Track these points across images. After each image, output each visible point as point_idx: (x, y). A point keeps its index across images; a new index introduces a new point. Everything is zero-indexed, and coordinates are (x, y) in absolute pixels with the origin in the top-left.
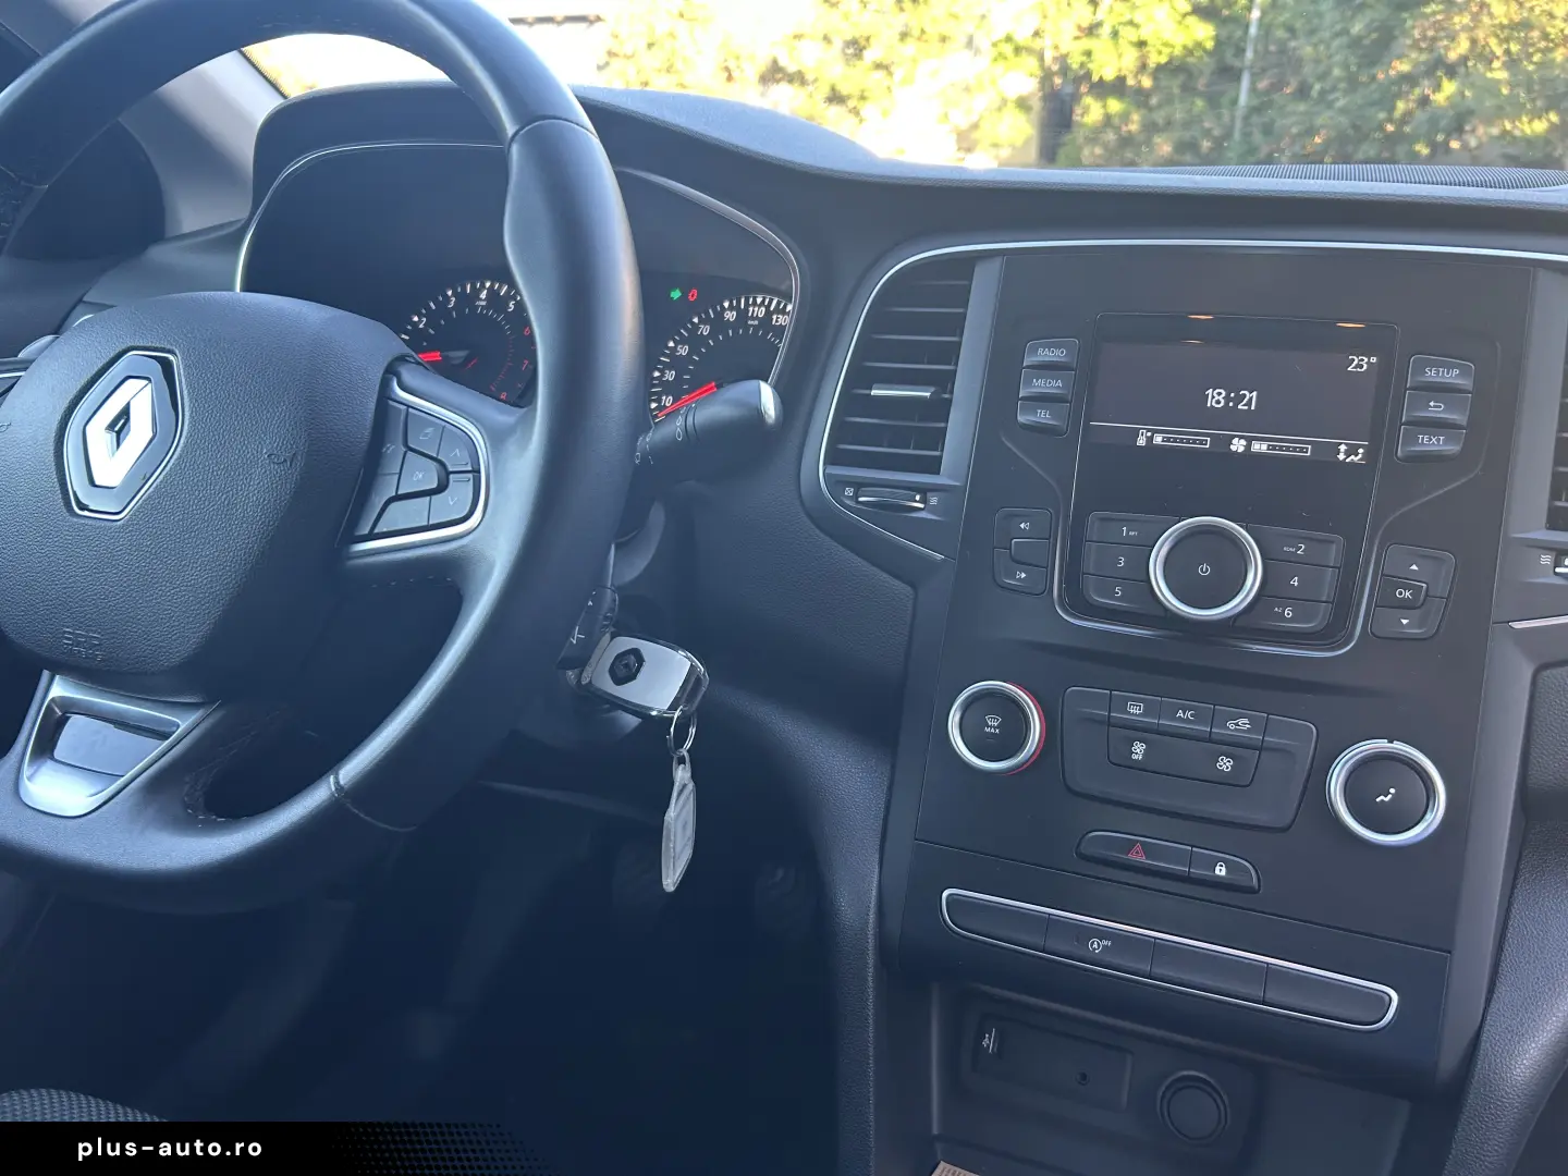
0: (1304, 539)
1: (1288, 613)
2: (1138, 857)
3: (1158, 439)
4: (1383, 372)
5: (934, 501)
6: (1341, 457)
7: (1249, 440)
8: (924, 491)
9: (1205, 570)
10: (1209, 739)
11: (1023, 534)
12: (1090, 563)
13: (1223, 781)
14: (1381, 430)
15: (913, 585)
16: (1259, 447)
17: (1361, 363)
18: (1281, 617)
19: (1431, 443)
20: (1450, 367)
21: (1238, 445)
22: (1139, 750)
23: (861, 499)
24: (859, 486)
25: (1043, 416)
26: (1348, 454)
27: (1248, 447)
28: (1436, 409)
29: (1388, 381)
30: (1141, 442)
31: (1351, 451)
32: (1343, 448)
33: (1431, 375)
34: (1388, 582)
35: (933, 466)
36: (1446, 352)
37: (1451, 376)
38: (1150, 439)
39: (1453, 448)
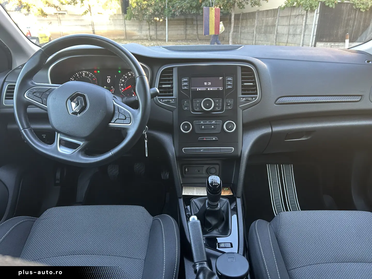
0: (218, 100)
1: (217, 108)
2: (205, 139)
3: (200, 89)
4: (223, 79)
5: (173, 100)
6: (220, 89)
7: (210, 88)
8: (172, 99)
9: (208, 105)
10: (211, 124)
11: (186, 103)
12: (194, 106)
13: (213, 129)
14: (224, 86)
15: (173, 112)
16: (211, 89)
17: (221, 78)
18: (216, 109)
19: (229, 87)
20: (230, 78)
21: (209, 89)
22: (203, 127)
23: (163, 101)
24: (163, 99)
25: (186, 88)
26: (221, 89)
27: (210, 89)
28: (229, 83)
29: (224, 80)
30: (198, 90)
31: (221, 88)
32: (220, 88)
33: (228, 79)
34: (227, 103)
35: (172, 95)
36: (230, 76)
37: (230, 79)
38: (199, 89)
39: (231, 87)
